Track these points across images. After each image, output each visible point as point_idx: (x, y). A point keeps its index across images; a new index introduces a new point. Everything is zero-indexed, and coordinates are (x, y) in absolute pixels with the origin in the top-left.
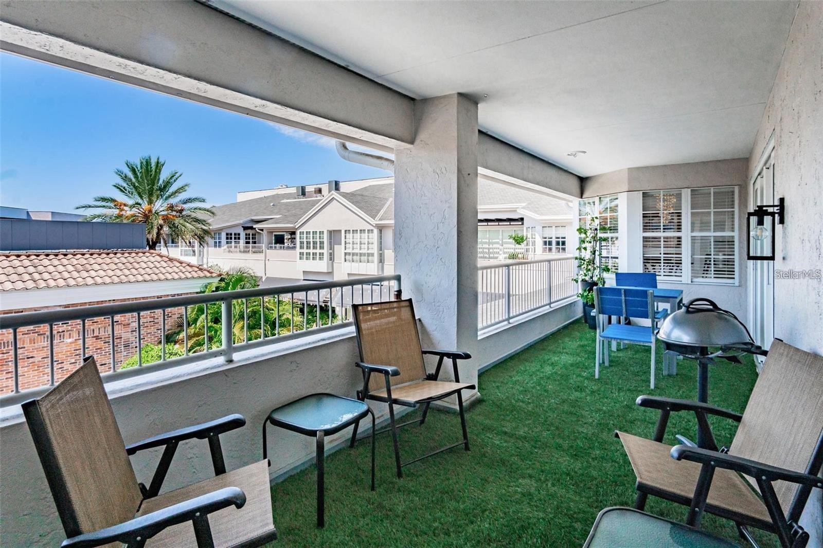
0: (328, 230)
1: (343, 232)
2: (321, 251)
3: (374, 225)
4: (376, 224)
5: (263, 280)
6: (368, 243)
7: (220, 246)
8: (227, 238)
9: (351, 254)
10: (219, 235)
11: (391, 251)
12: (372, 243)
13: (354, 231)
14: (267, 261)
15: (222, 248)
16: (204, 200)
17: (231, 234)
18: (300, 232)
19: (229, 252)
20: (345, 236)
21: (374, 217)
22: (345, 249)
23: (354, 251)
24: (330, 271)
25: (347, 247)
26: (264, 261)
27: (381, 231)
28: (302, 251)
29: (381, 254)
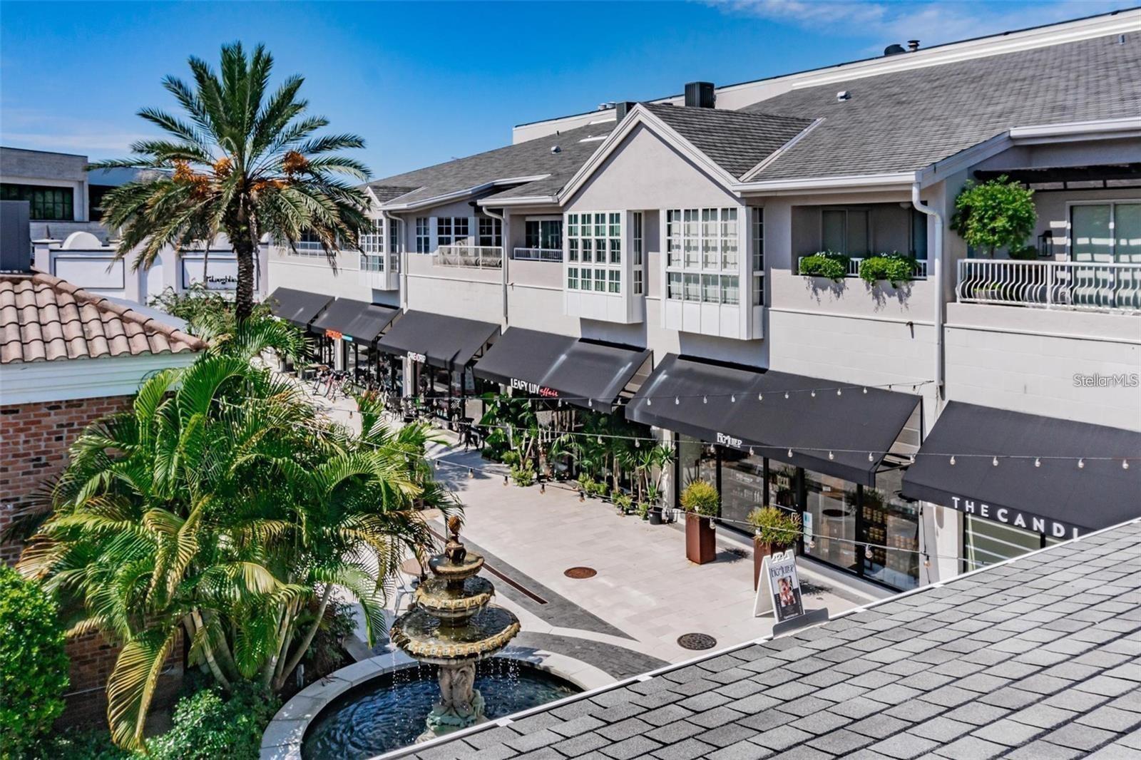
0: (629, 211)
1: (663, 216)
2: (615, 267)
3: (738, 195)
4: (743, 192)
5: (503, 332)
6: (725, 248)
7: (427, 250)
8: (440, 231)
9: (683, 277)
10: (425, 224)
11: (790, 271)
12: (734, 249)
13: (690, 214)
14: (509, 288)
15: (431, 254)
16: (360, 143)
17: (448, 222)
18: (570, 216)
19: (445, 263)
20: (669, 227)
21: (737, 171)
22: (669, 264)
23: (689, 270)
24: (638, 320)
25: (673, 257)
26: (502, 288)
27: (761, 210)
28: (573, 265)
29: (761, 278)
